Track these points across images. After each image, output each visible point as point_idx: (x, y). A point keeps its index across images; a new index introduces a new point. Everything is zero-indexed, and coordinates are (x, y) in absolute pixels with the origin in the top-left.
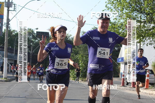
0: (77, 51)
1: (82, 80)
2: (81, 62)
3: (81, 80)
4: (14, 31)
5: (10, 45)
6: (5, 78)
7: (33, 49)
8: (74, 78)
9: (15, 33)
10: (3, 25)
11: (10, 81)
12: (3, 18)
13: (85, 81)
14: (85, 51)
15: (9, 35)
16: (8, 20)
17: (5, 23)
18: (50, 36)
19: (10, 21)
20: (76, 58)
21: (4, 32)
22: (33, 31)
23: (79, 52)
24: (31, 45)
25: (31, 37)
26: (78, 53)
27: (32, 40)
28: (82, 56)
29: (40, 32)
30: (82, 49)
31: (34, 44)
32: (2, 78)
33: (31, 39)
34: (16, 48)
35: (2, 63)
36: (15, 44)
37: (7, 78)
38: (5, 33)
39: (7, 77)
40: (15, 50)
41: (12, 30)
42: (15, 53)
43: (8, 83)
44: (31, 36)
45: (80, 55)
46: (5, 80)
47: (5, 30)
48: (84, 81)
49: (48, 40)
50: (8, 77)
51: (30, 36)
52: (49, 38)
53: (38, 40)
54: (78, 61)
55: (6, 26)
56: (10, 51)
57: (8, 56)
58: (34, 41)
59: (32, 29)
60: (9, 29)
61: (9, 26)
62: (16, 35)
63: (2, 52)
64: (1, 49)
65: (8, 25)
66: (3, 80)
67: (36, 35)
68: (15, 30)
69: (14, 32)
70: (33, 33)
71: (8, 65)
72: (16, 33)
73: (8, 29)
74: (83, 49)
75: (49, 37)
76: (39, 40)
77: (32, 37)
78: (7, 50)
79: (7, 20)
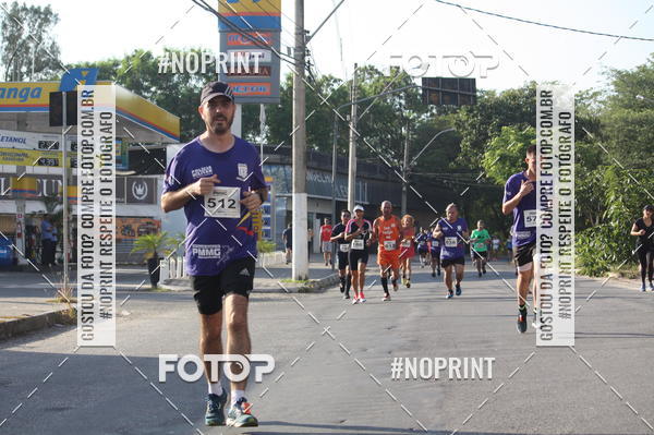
0: (596, 152)
1: (623, 275)
2: (612, 198)
3: (616, 272)
4: (327, 79)
5: (316, 139)
6: (300, 278)
7: (413, 152)
8: (586, 265)
9: (333, 90)
10: (282, 56)
11: (321, 288)
12: (278, 29)
13: (634, 277)
14: (629, 152)
15: (307, 95)
16: (303, 36)
17: (289, 49)
18: (478, 94)
19: (309, 39)
20: (595, 181)
21: (285, 88)
22: (407, 78)
23: (602, 158)
24: (402, 137)
25: (400, 104)
26: (600, 162)
27: (406, 113)
28: (618, 172)
29: (436, 80)
30: (614, 143)
31: (413, 130)
32: (285, 277)
33: (399, 110)
34: (339, 151)
35: (285, 214)
36: (335, 134)
37: (306, 279)
38: (290, 88)
39: (306, 272)
40: (338, 160)
41: (319, 78)
42: (338, 173)
43: (313, 296)
44: (400, 98)
45: (611, 168)
46: (301, 285)
47: (289, 78)
48: (631, 278)
49: (471, 111)
50: (313, 272)
51: (397, 100)
52: (475, 102)
53: (432, 115)
54: (602, 194)
55: (293, 61)
56: (315, 164)
57: (307, 188)
58: (414, 119)
59: (401, 70)
60: (307, 73)
61: (307, 59)
62: (339, 96)
63: (281, 169)
64: (277, 157)
65: (304, 56)
66: (291, 286)
67: (421, 92)
68: (332, 78)
69: (328, 85)
70: (407, 84)
71: (310, 225)
72: (336, 86)
73: (303, 73)
74: (618, 143)
75: (475, 96)
76: (434, 111)
77: (403, 102)
78: (302, 162)
79: (296, 34)
